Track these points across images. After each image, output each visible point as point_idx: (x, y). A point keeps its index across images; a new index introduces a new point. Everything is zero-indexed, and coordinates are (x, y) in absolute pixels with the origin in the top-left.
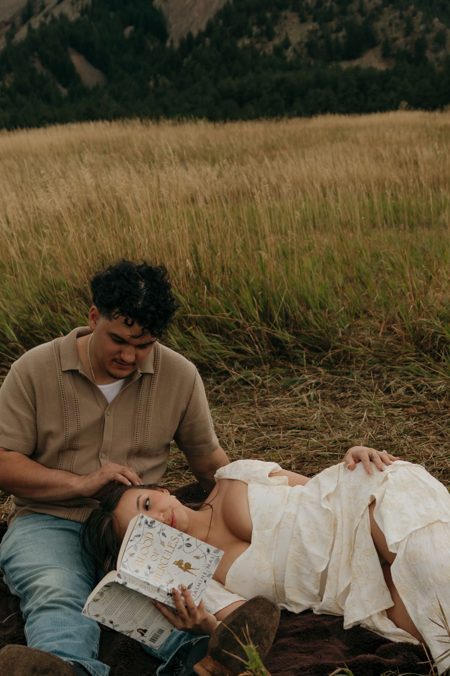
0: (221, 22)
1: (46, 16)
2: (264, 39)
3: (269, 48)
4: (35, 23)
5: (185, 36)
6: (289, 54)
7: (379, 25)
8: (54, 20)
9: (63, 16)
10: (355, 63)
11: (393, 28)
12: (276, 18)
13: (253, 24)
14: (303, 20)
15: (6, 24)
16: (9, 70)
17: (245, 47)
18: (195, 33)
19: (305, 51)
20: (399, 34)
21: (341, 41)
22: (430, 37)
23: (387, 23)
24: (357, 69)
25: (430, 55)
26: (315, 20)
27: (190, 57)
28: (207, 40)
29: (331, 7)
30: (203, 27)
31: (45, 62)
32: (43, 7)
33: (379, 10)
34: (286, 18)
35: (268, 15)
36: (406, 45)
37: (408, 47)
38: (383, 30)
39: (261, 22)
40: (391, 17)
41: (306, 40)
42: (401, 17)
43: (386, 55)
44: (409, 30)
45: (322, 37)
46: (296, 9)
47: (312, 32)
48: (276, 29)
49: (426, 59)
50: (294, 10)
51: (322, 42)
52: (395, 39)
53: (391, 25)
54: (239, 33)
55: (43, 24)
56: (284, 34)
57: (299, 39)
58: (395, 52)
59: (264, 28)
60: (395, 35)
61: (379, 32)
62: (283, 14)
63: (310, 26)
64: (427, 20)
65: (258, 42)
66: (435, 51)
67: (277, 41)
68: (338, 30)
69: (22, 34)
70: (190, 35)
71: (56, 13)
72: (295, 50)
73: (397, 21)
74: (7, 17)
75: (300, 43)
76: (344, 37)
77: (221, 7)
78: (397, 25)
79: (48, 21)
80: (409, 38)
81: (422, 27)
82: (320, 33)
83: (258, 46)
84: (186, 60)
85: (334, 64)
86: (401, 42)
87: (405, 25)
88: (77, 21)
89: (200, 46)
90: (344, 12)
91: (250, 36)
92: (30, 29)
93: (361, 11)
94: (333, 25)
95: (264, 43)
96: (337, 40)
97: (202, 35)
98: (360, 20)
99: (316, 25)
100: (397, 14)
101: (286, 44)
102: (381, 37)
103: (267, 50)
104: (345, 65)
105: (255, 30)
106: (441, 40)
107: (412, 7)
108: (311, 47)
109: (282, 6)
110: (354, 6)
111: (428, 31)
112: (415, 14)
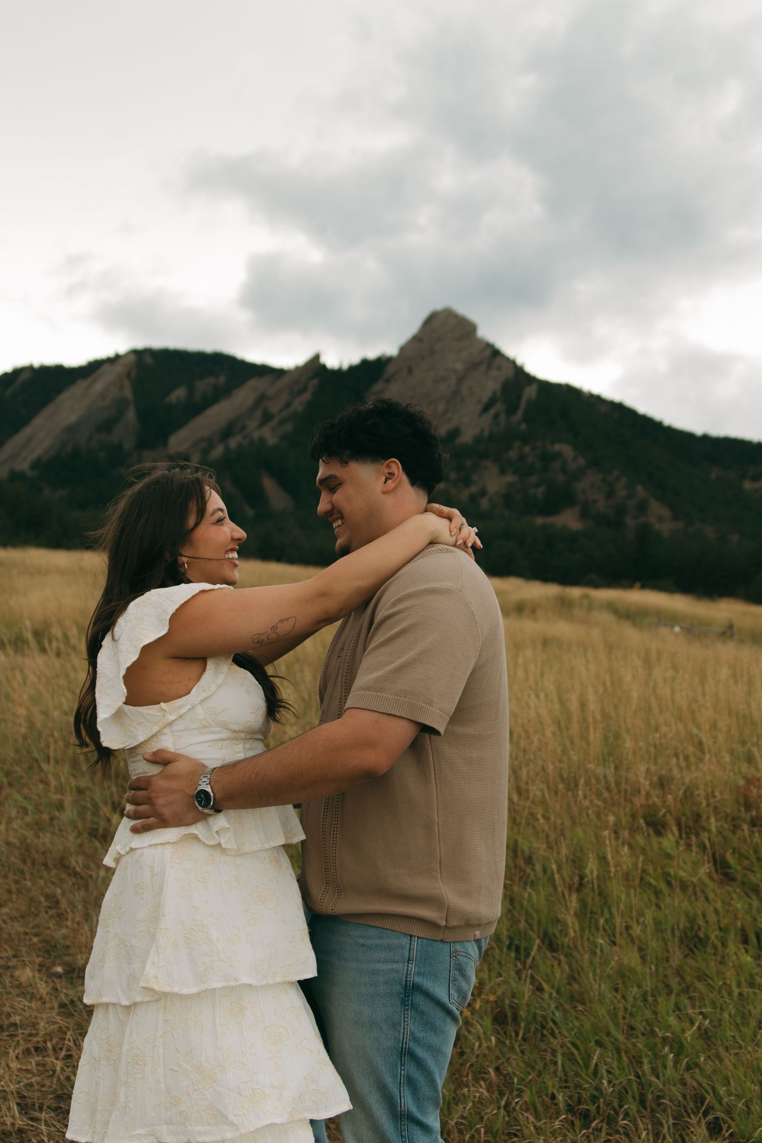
1: (245, 437)
4: (233, 443)
6: (484, 503)
7: (580, 486)
8: (252, 443)
9: (262, 441)
10: (551, 520)
11: (595, 490)
12: (476, 466)
13: (452, 471)
14: (503, 472)
15: (203, 440)
19: (502, 501)
20: (600, 497)
21: (540, 496)
22: (632, 503)
23: (589, 485)
24: (552, 526)
25: (630, 521)
26: (515, 473)
29: (533, 463)
32: (243, 428)
33: (581, 471)
34: (486, 468)
35: (468, 463)
36: (606, 508)
37: (608, 511)
38: (584, 491)
39: (461, 468)
40: (594, 479)
41: (503, 491)
42: (604, 480)
43: (584, 516)
44: (610, 494)
45: (520, 490)
46: (497, 460)
47: (511, 485)
48: (475, 477)
49: (625, 525)
50: (495, 461)
51: (520, 496)
52: (595, 502)
53: (592, 487)
55: (240, 446)
56: (481, 484)
57: (496, 489)
58: (594, 513)
59: (462, 474)
60: (595, 497)
61: (580, 492)
62: (484, 463)
63: (510, 478)
64: (630, 486)
66: (635, 517)
67: (474, 489)
68: (538, 485)
69: (218, 452)
71: (256, 436)
72: (491, 500)
73: (600, 484)
75: (497, 494)
76: (543, 493)
78: (599, 488)
79: (246, 442)
80: (610, 502)
81: (624, 493)
82: (518, 487)
85: (529, 518)
86: (602, 505)
87: (607, 489)
88: (276, 446)
90: (546, 469)
92: (227, 449)
93: (564, 470)
94: (533, 479)
96: (535, 494)
98: (561, 478)
99: (516, 478)
100: (601, 477)
101: (483, 493)
102: (581, 497)
104: (539, 521)
105: (453, 475)
106: (642, 507)
107: (616, 473)
108: (507, 498)
109: (483, 456)
110: (557, 465)
111: (630, 497)
112: (618, 479)
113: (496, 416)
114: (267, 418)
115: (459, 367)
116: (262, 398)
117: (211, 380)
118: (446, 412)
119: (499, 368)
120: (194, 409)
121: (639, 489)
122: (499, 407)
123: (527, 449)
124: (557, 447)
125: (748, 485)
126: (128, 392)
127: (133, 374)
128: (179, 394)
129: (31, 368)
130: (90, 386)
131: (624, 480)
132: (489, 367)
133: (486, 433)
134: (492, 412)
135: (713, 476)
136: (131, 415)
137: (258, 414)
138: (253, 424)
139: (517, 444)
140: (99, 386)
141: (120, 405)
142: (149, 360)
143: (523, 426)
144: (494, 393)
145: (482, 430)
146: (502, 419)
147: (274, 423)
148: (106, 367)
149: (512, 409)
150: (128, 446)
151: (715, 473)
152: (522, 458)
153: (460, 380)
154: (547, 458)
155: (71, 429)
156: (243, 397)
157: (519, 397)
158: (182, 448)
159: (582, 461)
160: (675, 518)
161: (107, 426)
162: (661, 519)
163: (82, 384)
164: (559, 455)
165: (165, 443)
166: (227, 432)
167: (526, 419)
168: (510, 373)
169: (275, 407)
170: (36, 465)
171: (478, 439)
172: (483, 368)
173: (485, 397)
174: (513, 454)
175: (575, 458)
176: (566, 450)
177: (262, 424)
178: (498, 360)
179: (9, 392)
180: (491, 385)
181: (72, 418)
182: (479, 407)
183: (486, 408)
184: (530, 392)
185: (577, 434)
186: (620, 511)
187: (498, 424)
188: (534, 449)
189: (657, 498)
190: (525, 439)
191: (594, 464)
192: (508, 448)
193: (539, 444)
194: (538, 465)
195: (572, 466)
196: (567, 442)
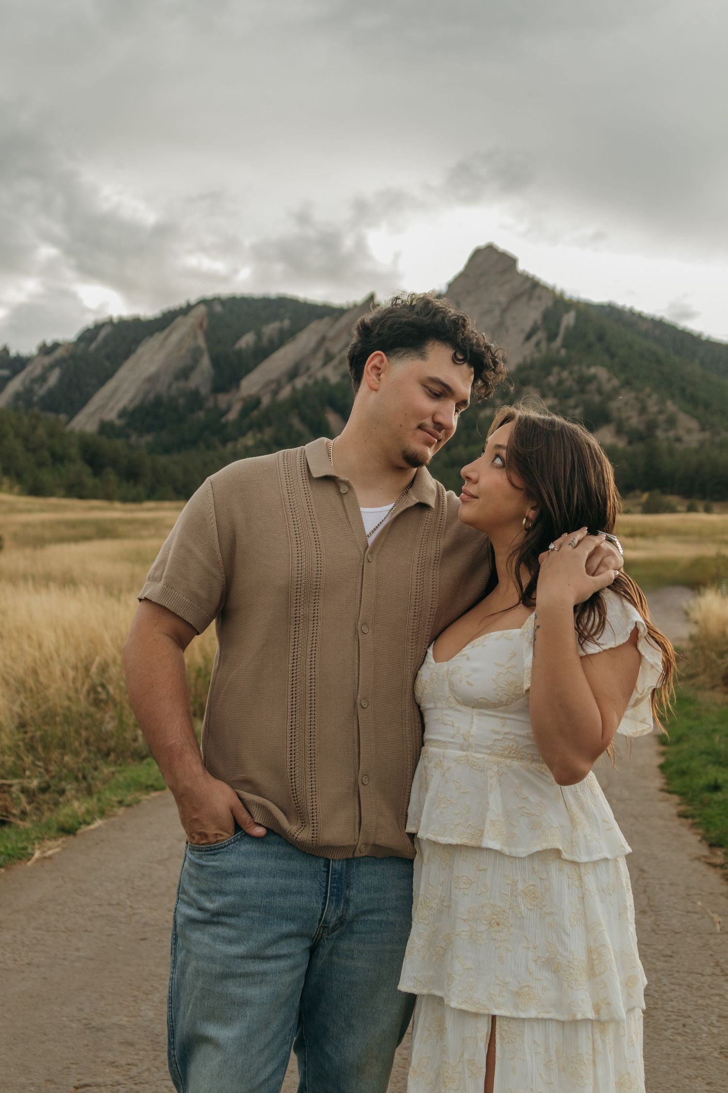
1: (310, 377)
4: (299, 383)
7: (614, 405)
8: (316, 383)
9: (325, 380)
11: (629, 407)
14: (544, 396)
15: (272, 382)
16: (270, 424)
20: (633, 414)
22: (661, 418)
23: (623, 403)
25: (660, 434)
26: (555, 396)
29: (571, 386)
31: (303, 418)
32: (308, 369)
33: (616, 391)
36: (639, 424)
37: (641, 426)
38: (619, 409)
40: (628, 397)
42: (637, 398)
43: (619, 432)
44: (643, 410)
46: (538, 385)
49: (656, 438)
52: (628, 418)
53: (626, 405)
55: (306, 386)
58: (627, 429)
60: (629, 414)
61: (614, 411)
62: (526, 389)
66: (666, 431)
68: (576, 407)
69: (286, 392)
71: (319, 375)
73: (633, 402)
74: (274, 375)
78: (632, 405)
79: (311, 382)
80: (642, 418)
81: (655, 409)
86: (635, 421)
87: (639, 406)
88: (338, 386)
90: (582, 391)
92: (294, 390)
93: (600, 392)
94: (572, 402)
98: (597, 399)
100: (633, 395)
102: (615, 416)
106: (671, 422)
107: (648, 390)
109: (524, 383)
110: (592, 387)
111: (660, 412)
112: (649, 396)
113: (538, 344)
114: (329, 358)
115: (503, 299)
116: (323, 340)
117: (276, 325)
119: (540, 298)
120: (261, 353)
121: (670, 404)
122: (541, 335)
123: (565, 374)
124: (593, 370)
126: (202, 342)
127: (205, 324)
128: (247, 341)
129: (110, 322)
130: (166, 338)
131: (655, 397)
132: (530, 298)
133: (528, 360)
134: (534, 340)
136: (205, 362)
137: (321, 354)
138: (316, 364)
139: (555, 370)
140: (174, 338)
141: (195, 355)
142: (218, 308)
143: (563, 352)
144: (535, 322)
145: (525, 358)
146: (543, 346)
147: (335, 362)
148: (179, 320)
149: (552, 337)
150: (204, 391)
152: (560, 382)
153: (504, 311)
154: (584, 382)
155: (152, 379)
156: (306, 340)
157: (558, 325)
158: (253, 391)
159: (616, 382)
160: (703, 429)
161: (184, 373)
162: (689, 431)
163: (159, 337)
164: (595, 377)
165: (238, 386)
166: (293, 374)
167: (564, 346)
168: (550, 303)
169: (335, 348)
170: (122, 414)
171: (521, 368)
172: (524, 299)
173: (528, 325)
174: (552, 380)
175: (609, 380)
176: (600, 372)
177: (325, 364)
178: (538, 292)
179: (93, 346)
180: (532, 315)
181: (152, 369)
182: (522, 336)
183: (528, 337)
184: (569, 319)
185: (613, 356)
186: (651, 426)
187: (540, 351)
188: (571, 373)
189: (686, 412)
190: (563, 364)
191: (627, 383)
192: (549, 373)
193: (576, 368)
194: (576, 387)
195: (607, 387)
196: (603, 365)
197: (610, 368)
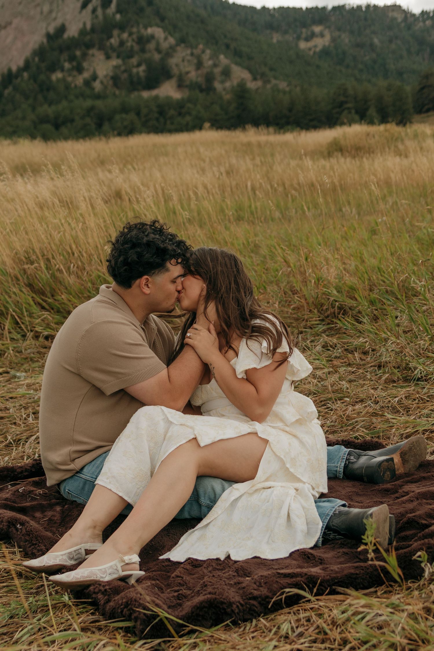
0: (37, 59)
2: (75, 73)
3: (80, 80)
5: (6, 71)
6: (97, 85)
7: (173, 61)
10: (154, 92)
11: (186, 63)
12: (84, 55)
13: (65, 61)
14: (108, 57)
17: (58, 80)
18: (14, 68)
19: (111, 82)
20: (191, 69)
21: (142, 74)
22: (217, 71)
23: (180, 59)
24: (157, 97)
25: (218, 85)
26: (118, 57)
27: (10, 88)
28: (25, 75)
29: (132, 47)
30: (21, 63)
33: (172, 49)
34: (93, 55)
35: (78, 53)
36: (197, 77)
37: (199, 79)
38: (177, 65)
39: (72, 59)
40: (184, 54)
41: (111, 74)
42: (192, 54)
43: (180, 86)
44: (199, 65)
45: (125, 71)
46: (101, 47)
47: (116, 67)
48: (85, 65)
49: (215, 89)
50: (100, 49)
51: (125, 76)
52: (187, 73)
53: (183, 61)
54: (53, 68)
56: (92, 70)
57: (105, 73)
58: (188, 83)
59: (75, 64)
60: (187, 69)
61: (174, 67)
62: (91, 52)
63: (115, 62)
64: (214, 56)
65: (70, 75)
66: (222, 82)
67: (86, 75)
68: (139, 65)
70: (10, 70)
72: (102, 82)
73: (189, 58)
75: (106, 76)
76: (144, 71)
77: (37, 46)
78: (189, 61)
80: (200, 72)
81: (210, 63)
82: (123, 68)
83: (70, 79)
84: (6, 92)
85: (136, 93)
86: (193, 75)
87: (195, 61)
89: (19, 79)
90: (143, 51)
91: (62, 70)
93: (158, 50)
94: (134, 61)
95: (74, 76)
96: (138, 73)
97: (20, 70)
98: (157, 57)
99: (119, 62)
100: (189, 52)
101: (94, 77)
102: (175, 71)
103: (77, 83)
104: (145, 94)
105: (67, 65)
106: (226, 73)
107: (201, 46)
108: (115, 79)
109: (89, 46)
110: (152, 46)
111: (215, 65)
112: (203, 52)
113: (94, 11)
118: (51, 12)
121: (222, 57)
122: (95, 2)
123: (125, 36)
124: (150, 31)
125: (303, 45)
131: (208, 52)
133: (89, 26)
134: (90, 7)
135: (275, 40)
139: (116, 32)
143: (118, 16)
145: (85, 24)
146: (99, 11)
151: (276, 38)
152: (122, 43)
154: (143, 41)
159: (172, 40)
160: (254, 79)
164: (152, 37)
167: (119, 10)
171: (83, 32)
174: (114, 41)
175: (166, 39)
176: (157, 32)
185: (163, 19)
186: (209, 78)
187: (97, 17)
188: (131, 34)
189: (237, 64)
190: (122, 27)
191: (182, 41)
192: (110, 36)
193: (135, 30)
194: (136, 48)
195: (165, 45)
196: (158, 26)
197: (165, 29)
